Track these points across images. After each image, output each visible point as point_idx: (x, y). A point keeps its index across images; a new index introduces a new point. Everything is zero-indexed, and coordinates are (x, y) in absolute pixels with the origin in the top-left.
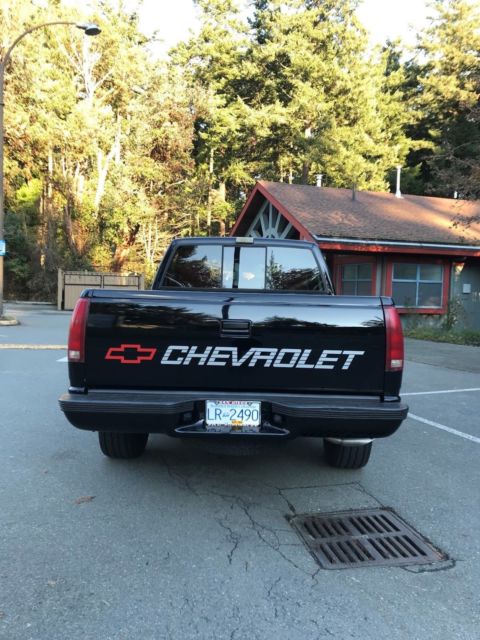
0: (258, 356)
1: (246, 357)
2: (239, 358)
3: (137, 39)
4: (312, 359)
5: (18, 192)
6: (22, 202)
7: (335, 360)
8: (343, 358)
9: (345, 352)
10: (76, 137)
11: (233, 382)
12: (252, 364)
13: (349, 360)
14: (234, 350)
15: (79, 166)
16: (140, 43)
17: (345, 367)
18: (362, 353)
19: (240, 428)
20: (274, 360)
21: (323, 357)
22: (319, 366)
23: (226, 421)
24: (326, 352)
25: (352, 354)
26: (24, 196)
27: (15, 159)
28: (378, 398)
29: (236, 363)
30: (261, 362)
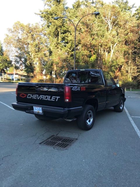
0: (41, 97)
1: (40, 97)
2: (39, 97)
3: (128, 8)
4: (51, 98)
5: (90, 59)
6: (91, 61)
7: (55, 99)
8: (56, 98)
9: (57, 97)
10: (105, 42)
11: (39, 103)
12: (41, 99)
13: (57, 99)
14: (38, 95)
15: (106, 50)
16: (128, 9)
17: (57, 101)
18: (59, 97)
19: (39, 113)
20: (44, 98)
21: (53, 98)
22: (52, 100)
23: (37, 111)
24: (53, 97)
25: (58, 97)
26: (91, 60)
27: (88, 50)
28: (63, 108)
29: (38, 99)
30: (42, 98)
